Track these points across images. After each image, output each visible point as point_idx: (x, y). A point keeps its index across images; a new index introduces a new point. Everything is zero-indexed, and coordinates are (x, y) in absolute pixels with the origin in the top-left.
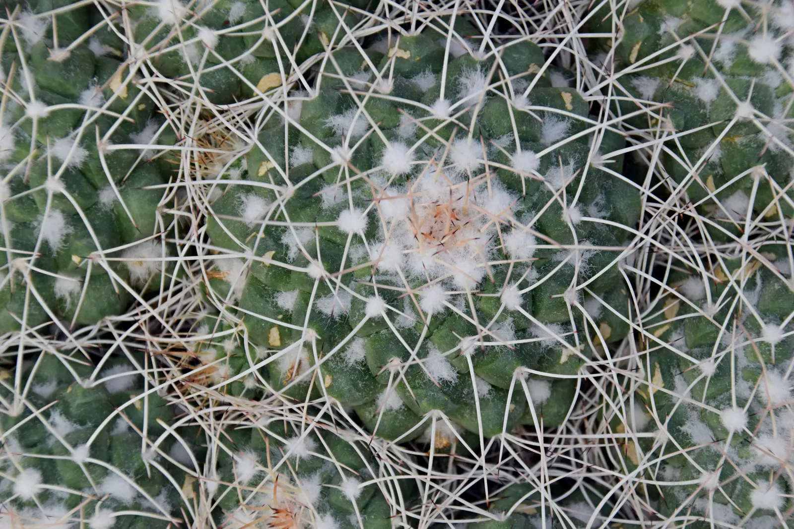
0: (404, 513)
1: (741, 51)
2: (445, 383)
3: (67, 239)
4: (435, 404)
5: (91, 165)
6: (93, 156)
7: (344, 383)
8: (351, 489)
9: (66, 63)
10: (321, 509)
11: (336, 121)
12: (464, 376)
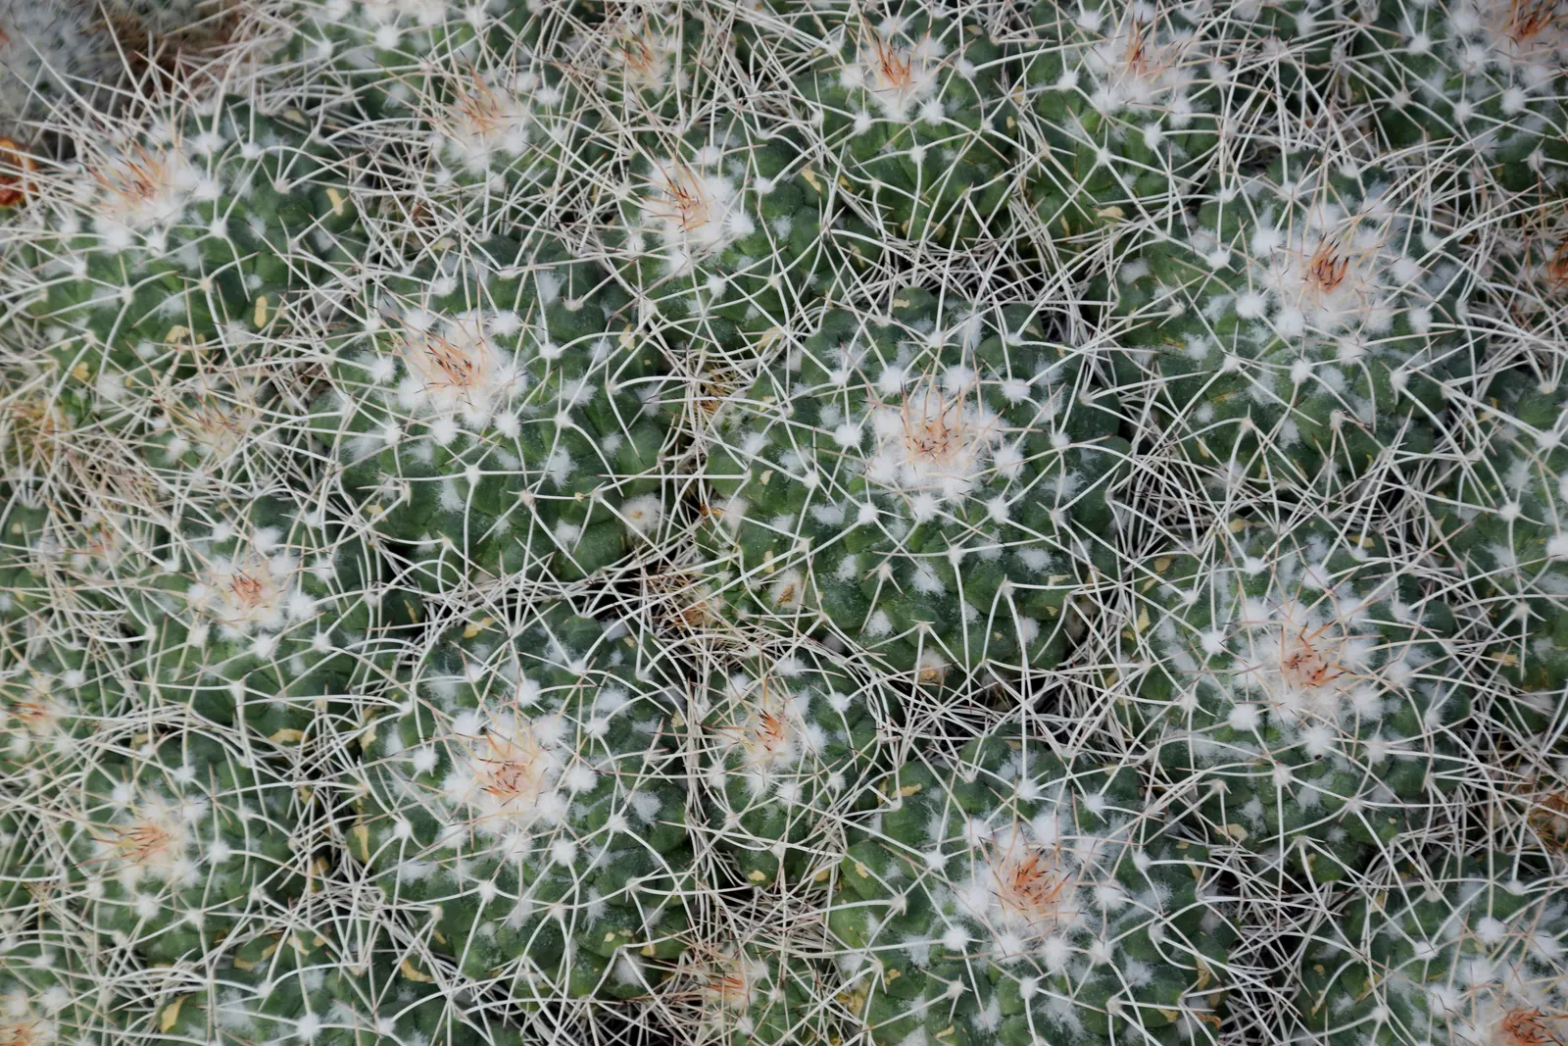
0: (890, 729)
1: (1230, 309)
2: (932, 596)
3: (570, 477)
4: (923, 616)
5: (598, 405)
6: (600, 395)
7: (835, 598)
8: (839, 703)
9: (579, 313)
10: (808, 720)
11: (835, 352)
12: (952, 593)
